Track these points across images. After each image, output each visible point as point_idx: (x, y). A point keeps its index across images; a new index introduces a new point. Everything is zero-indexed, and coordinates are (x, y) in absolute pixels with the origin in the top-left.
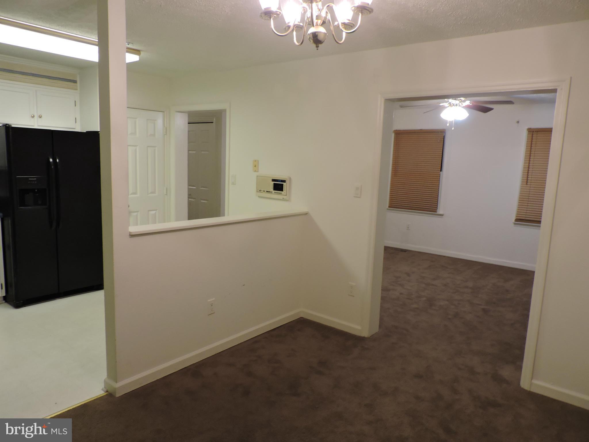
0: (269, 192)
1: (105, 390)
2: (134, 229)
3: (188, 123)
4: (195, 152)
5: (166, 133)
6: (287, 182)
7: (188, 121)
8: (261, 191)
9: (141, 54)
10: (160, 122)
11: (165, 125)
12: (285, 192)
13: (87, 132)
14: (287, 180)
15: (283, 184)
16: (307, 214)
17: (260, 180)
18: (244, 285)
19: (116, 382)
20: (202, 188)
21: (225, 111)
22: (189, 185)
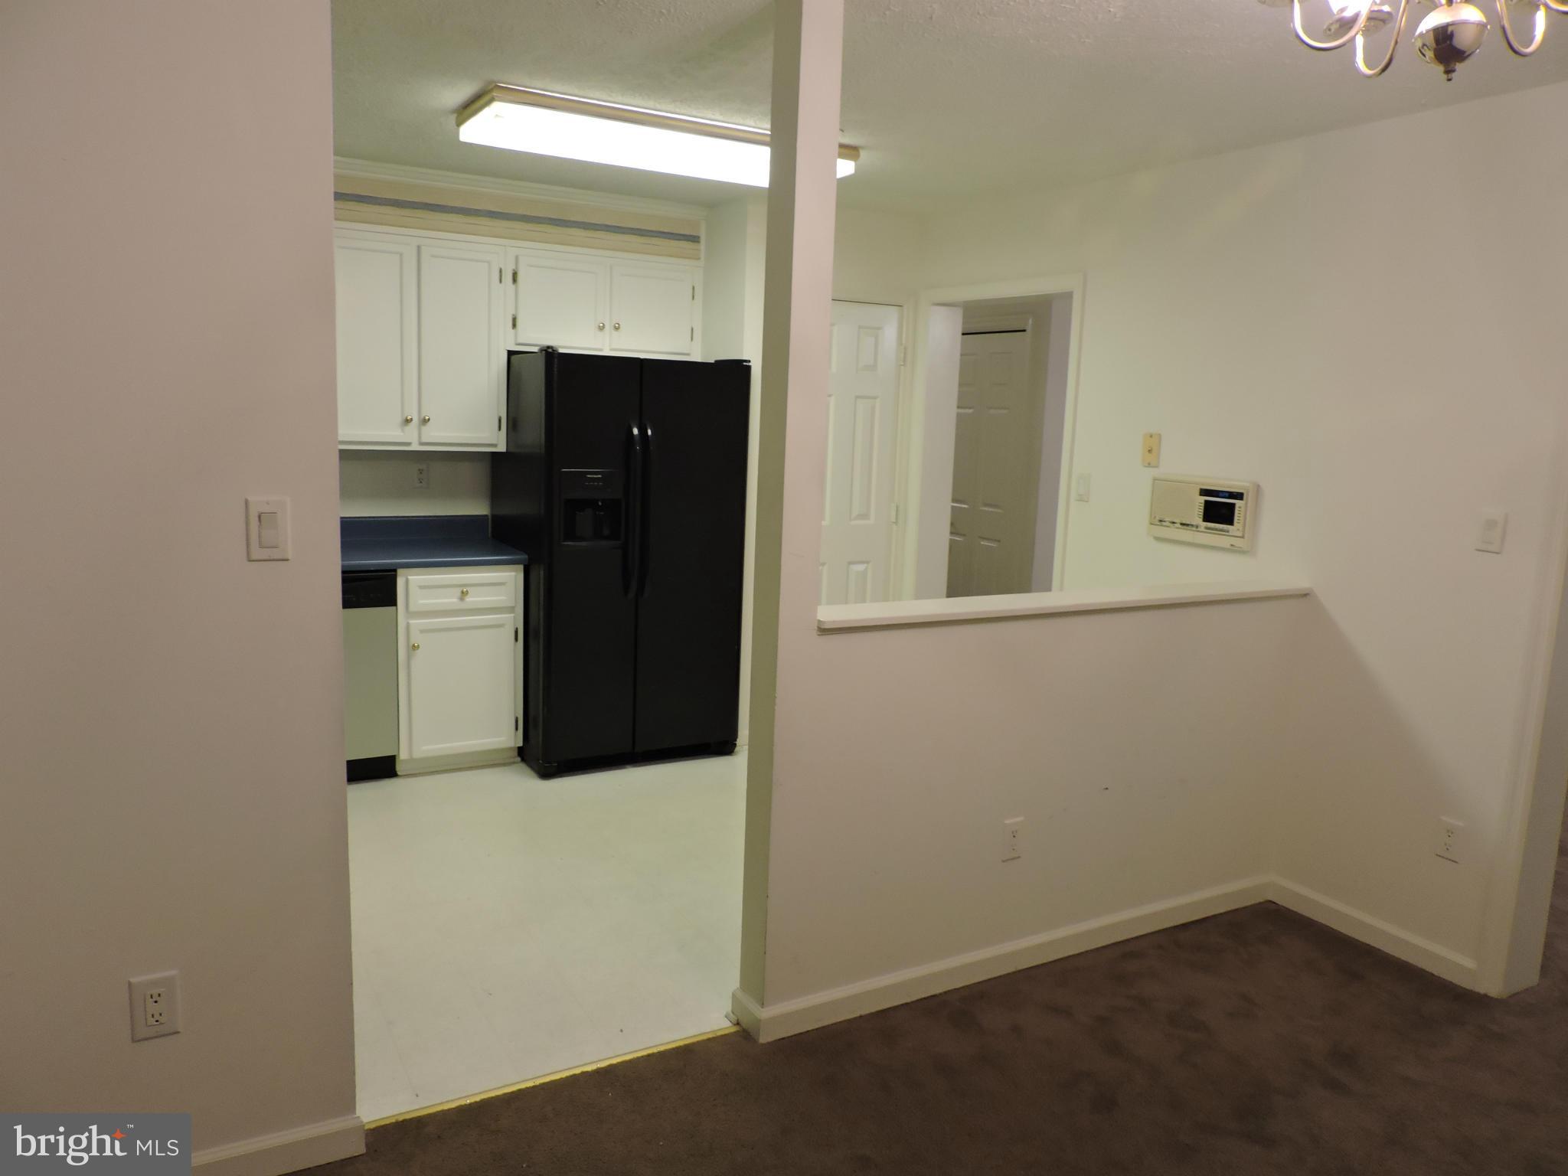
0: (1188, 525)
1: (734, 1018)
2: (830, 613)
3: (963, 334)
4: (971, 411)
5: (904, 361)
6: (1249, 497)
7: (963, 328)
8: (1164, 523)
9: (860, 158)
10: (890, 334)
11: (904, 342)
12: (1241, 529)
13: (717, 362)
14: (1248, 494)
15: (1233, 505)
16: (1306, 595)
17: (1163, 490)
18: (1107, 789)
19: (763, 1005)
20: (986, 509)
21: (1068, 296)
22: (954, 500)
